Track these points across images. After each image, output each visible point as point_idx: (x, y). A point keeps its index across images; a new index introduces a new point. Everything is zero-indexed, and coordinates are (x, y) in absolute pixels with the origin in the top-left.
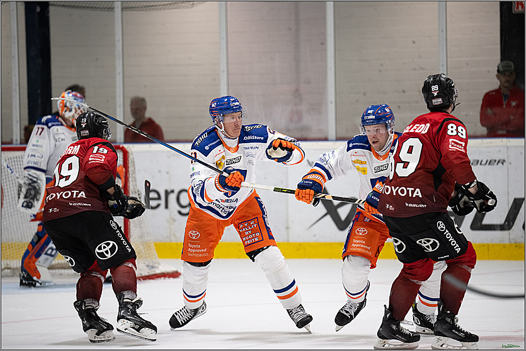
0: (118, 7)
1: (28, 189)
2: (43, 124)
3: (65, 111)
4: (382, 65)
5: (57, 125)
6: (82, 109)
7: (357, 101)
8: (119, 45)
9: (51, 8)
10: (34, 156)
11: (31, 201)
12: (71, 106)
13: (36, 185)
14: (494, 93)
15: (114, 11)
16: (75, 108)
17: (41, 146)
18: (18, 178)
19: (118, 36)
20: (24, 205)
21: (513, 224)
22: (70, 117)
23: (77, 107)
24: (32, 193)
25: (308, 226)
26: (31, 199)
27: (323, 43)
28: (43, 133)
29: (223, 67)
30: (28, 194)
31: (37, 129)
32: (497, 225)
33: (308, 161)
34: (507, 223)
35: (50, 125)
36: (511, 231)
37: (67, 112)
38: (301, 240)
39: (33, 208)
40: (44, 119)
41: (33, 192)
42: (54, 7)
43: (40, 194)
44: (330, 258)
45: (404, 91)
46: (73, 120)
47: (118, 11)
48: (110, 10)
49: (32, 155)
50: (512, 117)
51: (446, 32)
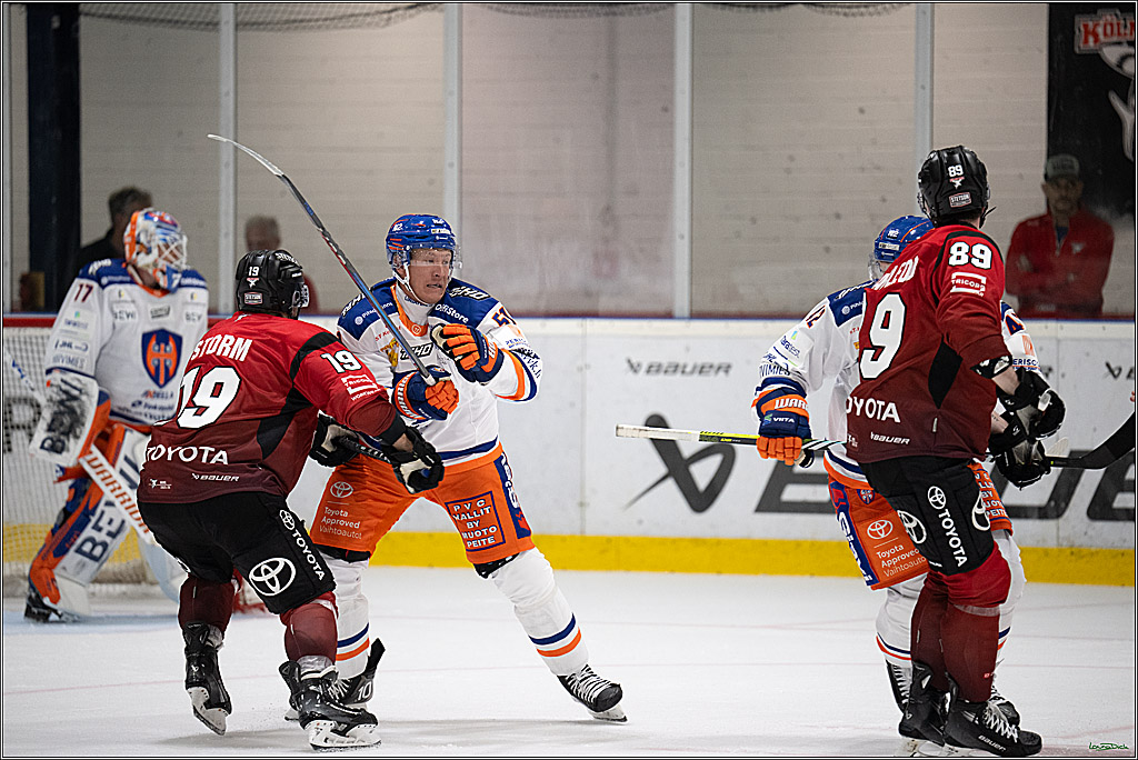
0: (227, 22)
1: (55, 413)
2: (90, 277)
3: (138, 254)
4: (792, 158)
5: (121, 282)
6: (172, 247)
7: (738, 235)
8: (228, 103)
9: (83, 20)
10: (70, 345)
11: (62, 437)
12: (149, 242)
13: (75, 404)
14: (1037, 223)
15: (218, 31)
16: (159, 246)
17: (85, 326)
18: (33, 389)
19: (227, 85)
20: (46, 445)
21: (1067, 505)
22: (148, 266)
23: (161, 243)
24: (65, 421)
25: (626, 502)
26: (63, 433)
27: (668, 109)
28: (90, 296)
29: (451, 155)
30: (57, 423)
31: (78, 288)
32: (1032, 508)
33: (629, 361)
34: (1053, 503)
35: (104, 280)
36: (1061, 520)
37: (142, 255)
38: (609, 531)
39: (64, 454)
40: (94, 267)
41: (67, 420)
42: (88, 19)
43: (83, 425)
44: (672, 571)
45: (838, 216)
46: (155, 272)
47: (227, 30)
48: (210, 27)
49: (64, 344)
50: (1072, 278)
51: (932, 89)
